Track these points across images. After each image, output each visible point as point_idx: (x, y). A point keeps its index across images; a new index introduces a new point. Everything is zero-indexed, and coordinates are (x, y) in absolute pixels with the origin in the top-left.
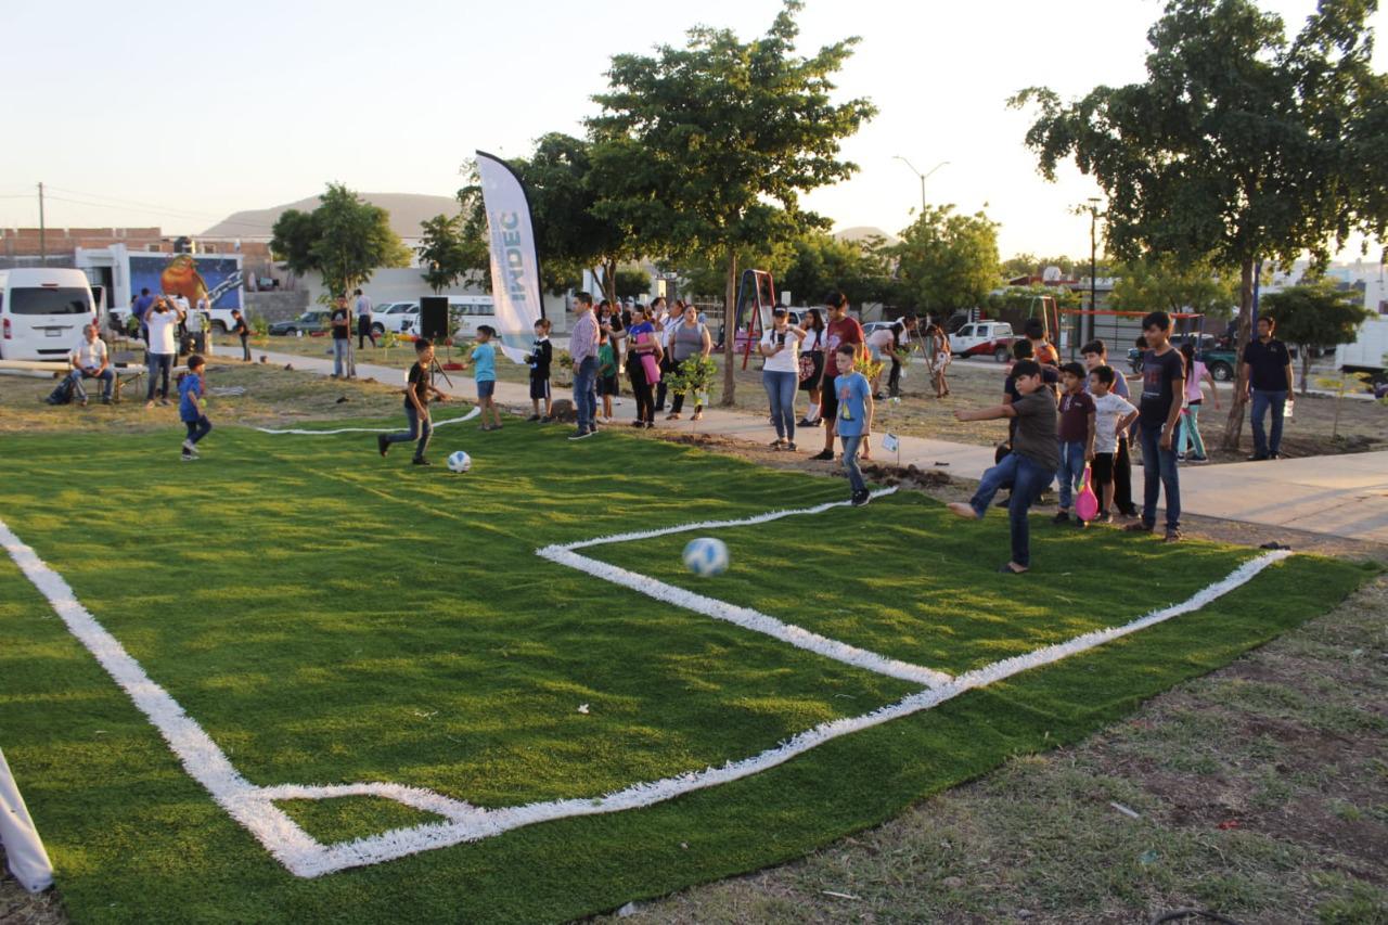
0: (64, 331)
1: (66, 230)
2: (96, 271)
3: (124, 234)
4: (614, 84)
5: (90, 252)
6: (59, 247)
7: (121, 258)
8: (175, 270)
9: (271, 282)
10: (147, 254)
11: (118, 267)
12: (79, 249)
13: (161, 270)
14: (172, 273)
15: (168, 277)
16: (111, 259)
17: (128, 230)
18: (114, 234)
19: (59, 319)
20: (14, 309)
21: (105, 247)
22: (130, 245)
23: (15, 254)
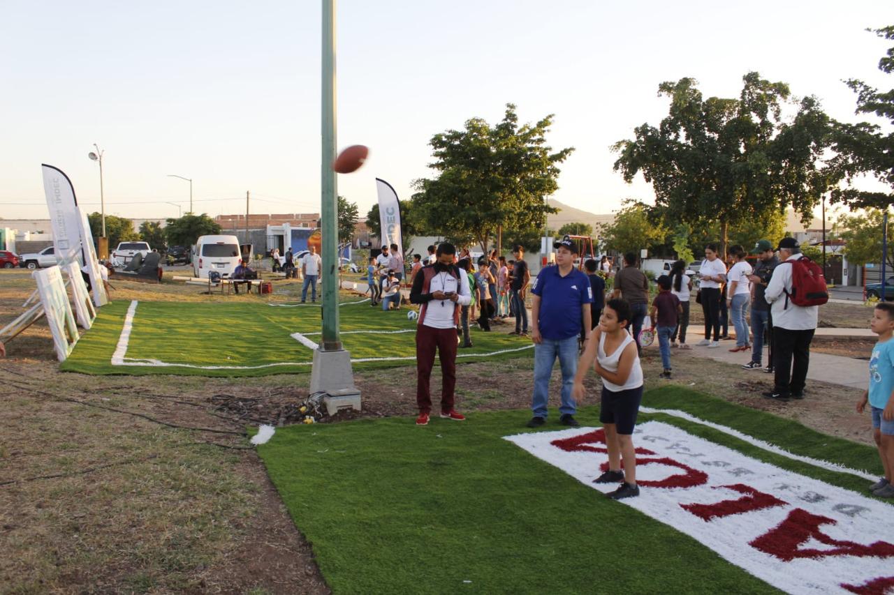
0: (226, 265)
1: (270, 215)
2: (276, 237)
3: (300, 217)
4: (435, 148)
5: (273, 227)
6: (259, 225)
7: (287, 230)
8: (315, 237)
9: (367, 244)
10: (301, 228)
11: (286, 235)
12: (268, 226)
13: (308, 237)
14: (313, 238)
15: (311, 240)
16: (283, 231)
17: (302, 215)
18: (295, 217)
19: (224, 259)
20: (204, 255)
21: (281, 225)
22: (292, 224)
23: (237, 228)
